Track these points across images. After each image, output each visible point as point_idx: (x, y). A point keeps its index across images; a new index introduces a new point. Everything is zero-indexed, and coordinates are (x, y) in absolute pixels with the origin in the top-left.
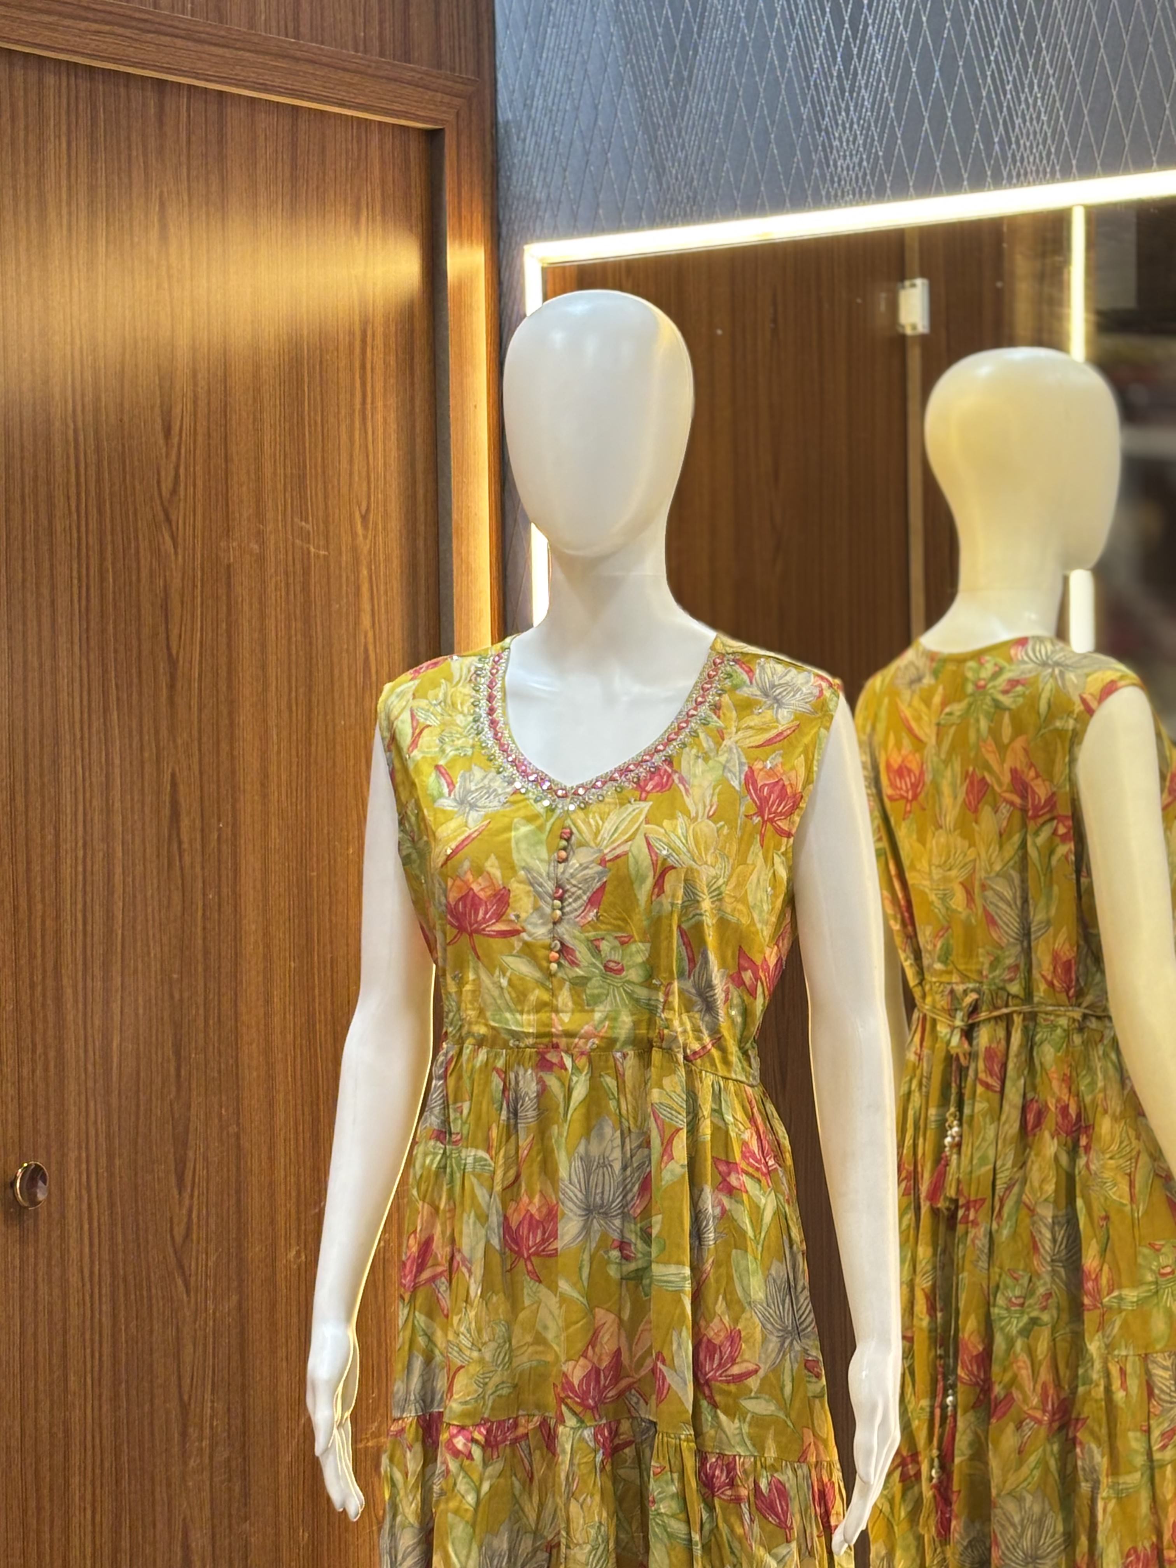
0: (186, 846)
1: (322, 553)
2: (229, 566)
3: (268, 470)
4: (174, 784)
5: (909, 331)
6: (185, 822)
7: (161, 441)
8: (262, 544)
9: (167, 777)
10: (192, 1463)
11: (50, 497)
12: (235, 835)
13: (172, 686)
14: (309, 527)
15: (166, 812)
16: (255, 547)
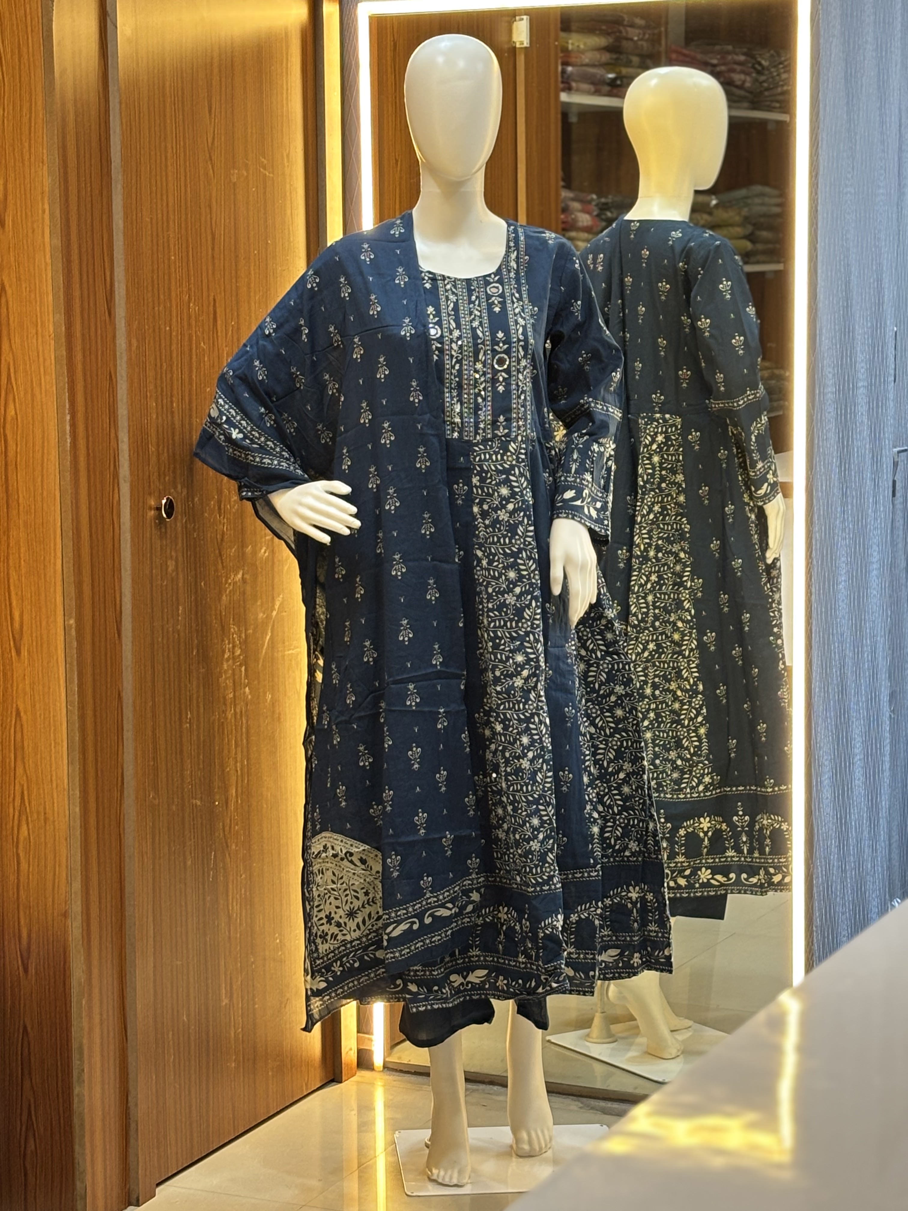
0: (219, 334)
1: (271, 175)
2: (234, 184)
3: (249, 131)
4: (214, 300)
5: (518, 46)
6: (219, 322)
7: (208, 115)
8: (247, 171)
9: (211, 298)
10: (226, 656)
11: (166, 147)
12: (238, 329)
13: (213, 249)
14: (265, 162)
15: (212, 316)
16: (245, 174)
